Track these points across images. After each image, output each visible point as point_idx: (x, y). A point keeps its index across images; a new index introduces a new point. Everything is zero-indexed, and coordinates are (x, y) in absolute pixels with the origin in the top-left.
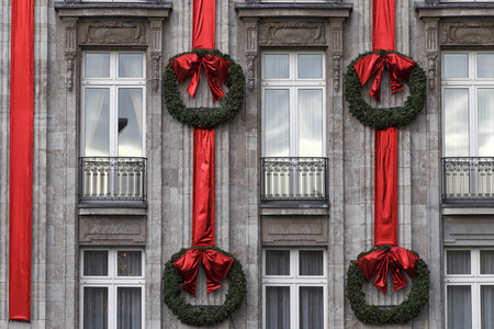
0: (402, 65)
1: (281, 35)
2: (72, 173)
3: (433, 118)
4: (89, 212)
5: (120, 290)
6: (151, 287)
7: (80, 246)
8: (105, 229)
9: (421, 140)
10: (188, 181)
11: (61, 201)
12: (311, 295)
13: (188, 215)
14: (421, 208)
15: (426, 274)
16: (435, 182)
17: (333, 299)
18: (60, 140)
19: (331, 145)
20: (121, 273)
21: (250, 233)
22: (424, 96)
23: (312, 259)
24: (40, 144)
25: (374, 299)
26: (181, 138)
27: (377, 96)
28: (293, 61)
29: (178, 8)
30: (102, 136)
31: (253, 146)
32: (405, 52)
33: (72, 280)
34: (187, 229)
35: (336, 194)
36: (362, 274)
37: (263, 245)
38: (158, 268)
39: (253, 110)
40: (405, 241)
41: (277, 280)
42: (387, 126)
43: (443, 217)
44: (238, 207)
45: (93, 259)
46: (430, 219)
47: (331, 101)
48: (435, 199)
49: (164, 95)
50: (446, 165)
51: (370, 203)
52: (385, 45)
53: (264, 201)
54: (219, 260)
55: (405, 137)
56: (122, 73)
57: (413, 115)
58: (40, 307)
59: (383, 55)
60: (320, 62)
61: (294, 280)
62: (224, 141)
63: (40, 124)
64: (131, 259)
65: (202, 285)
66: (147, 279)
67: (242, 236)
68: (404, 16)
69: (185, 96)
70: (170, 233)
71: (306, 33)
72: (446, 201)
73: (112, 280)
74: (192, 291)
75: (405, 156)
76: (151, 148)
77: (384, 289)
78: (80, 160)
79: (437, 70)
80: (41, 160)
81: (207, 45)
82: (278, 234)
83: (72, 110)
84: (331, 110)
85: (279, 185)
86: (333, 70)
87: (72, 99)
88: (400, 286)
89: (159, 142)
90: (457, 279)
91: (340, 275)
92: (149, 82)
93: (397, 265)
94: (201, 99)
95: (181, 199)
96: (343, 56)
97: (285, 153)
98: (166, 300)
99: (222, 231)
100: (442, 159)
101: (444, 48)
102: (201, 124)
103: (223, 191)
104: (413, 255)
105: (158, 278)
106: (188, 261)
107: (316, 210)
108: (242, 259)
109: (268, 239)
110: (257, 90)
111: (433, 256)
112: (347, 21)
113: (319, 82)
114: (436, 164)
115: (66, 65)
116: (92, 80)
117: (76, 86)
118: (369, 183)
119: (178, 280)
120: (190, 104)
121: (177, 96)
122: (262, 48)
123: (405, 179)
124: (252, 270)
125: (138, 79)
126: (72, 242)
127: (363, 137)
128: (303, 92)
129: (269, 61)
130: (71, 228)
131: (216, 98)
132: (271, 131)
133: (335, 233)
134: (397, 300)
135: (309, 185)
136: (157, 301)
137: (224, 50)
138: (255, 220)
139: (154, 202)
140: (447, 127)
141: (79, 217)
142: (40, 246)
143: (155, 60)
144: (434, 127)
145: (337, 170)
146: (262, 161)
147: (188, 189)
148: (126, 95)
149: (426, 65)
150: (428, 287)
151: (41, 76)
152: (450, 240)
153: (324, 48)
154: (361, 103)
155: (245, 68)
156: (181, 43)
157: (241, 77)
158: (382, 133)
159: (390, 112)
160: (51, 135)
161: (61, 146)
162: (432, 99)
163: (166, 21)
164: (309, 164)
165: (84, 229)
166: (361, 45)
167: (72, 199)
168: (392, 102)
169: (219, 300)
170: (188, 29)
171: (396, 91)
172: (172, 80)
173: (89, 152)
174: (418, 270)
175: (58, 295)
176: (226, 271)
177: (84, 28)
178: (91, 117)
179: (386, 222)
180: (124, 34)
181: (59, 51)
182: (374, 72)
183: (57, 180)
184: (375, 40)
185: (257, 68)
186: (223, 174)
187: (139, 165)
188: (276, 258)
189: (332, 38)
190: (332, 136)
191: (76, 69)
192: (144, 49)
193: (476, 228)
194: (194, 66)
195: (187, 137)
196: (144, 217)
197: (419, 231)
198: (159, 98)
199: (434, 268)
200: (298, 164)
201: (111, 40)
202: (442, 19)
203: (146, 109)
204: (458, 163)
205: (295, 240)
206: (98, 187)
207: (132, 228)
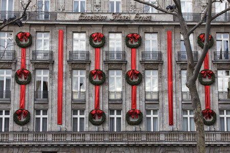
0: (137, 73)
1: (113, 67)
2: (70, 94)
3: (143, 83)
4: (74, 102)
5: (80, 118)
6: (86, 118)
7: (72, 109)
8: (77, 106)
9: (141, 88)
10: (94, 96)
11: (68, 100)
12: (119, 119)
13: (94, 103)
14: (141, 101)
15: (142, 115)
16: (144, 96)
17: (123, 120)
18: (68, 88)
19: (123, 89)
20: (80, 114)
21: (106, 107)
22: (141, 79)
23: (119, 112)
24: (64, 88)
25: (132, 120)
26: (93, 87)
27: (132, 79)
28: (115, 72)
29: (92, 61)
30: (76, 87)
31: (107, 89)
32: (138, 70)
33: (70, 116)
34: (94, 106)
35: (124, 99)
36: (129, 115)
37: (109, 109)
38: (88, 114)
39: (107, 82)
40: (138, 108)
41: (112, 116)
42: (134, 85)
43: (145, 103)
44: (104, 101)
45: (75, 112)
46: (143, 104)
47: (123, 80)
48: (144, 100)
49: (89, 79)
50: (146, 93)
51: (131, 101)
52: (134, 69)
53: (109, 100)
54: (100, 112)
55: (138, 87)
56: (81, 74)
57: (139, 83)
58: (64, 122)
59: (133, 70)
60: (121, 72)
61: (115, 116)
62: (101, 88)
63: (64, 84)
64: (82, 112)
65: (97, 117)
66: (86, 116)
67: (105, 107)
68: (138, 63)
69: (93, 79)
70: (90, 106)
71: (118, 66)
72: (146, 100)
73: (79, 116)
74: (95, 118)
75: (138, 91)
76: (87, 89)
77: (133, 118)
78: (72, 92)
79: (144, 74)
80: (64, 92)
81: (98, 69)
82: (112, 107)
83: (71, 82)
84: (123, 81)
85: (112, 97)
86: (123, 74)
87: (71, 79)
88: (137, 117)
89: (88, 88)
90: (148, 116)
91: (125, 115)
92: (86, 76)
93: (136, 113)
94: (97, 80)
95: (92, 100)
96: (125, 71)
97: (114, 90)
98: (89, 120)
99: (101, 106)
100: (145, 92)
101: (146, 69)
102: (96, 84)
103: (101, 98)
104: (139, 111)
105: (88, 116)
106: (94, 112)
107: (120, 102)
108: (105, 112)
109: (110, 108)
110: (108, 78)
111: (143, 111)
112: (126, 64)
113: (120, 76)
114: (144, 93)
115: (69, 73)
116: (75, 76)
117: (71, 77)
118: (131, 96)
119: (92, 116)
120: (94, 81)
121: (92, 79)
122: (109, 69)
123: (138, 96)
124: (107, 114)
125: (84, 76)
126: (70, 108)
127: (129, 87)
128: (117, 78)
129: (111, 72)
130: (70, 105)
131: (100, 79)
132: (111, 86)
133: (124, 106)
134: (136, 120)
135: (119, 97)
136: (88, 120)
137: (101, 70)
138: (107, 104)
139: (87, 100)
140: (146, 85)
141: (72, 103)
142: (64, 109)
143: (88, 71)
144: (144, 85)
145: (124, 94)
146: (109, 92)
147: (94, 98)
148: (81, 78)
149: (142, 73)
150: (142, 117)
151: (64, 75)
152: (147, 108)
153: (121, 69)
154: (129, 80)
155: (106, 73)
156: (93, 68)
157: (105, 75)
158: (133, 87)
159: (135, 82)
160: (66, 87)
161: (68, 89)
162: (143, 80)
163: (90, 64)
164: (118, 93)
165: (73, 106)
166: (129, 69)
167: (70, 100)
168: (135, 80)
169: (100, 120)
170: (94, 65)
171: (136, 78)
172: (91, 76)
173: (74, 90)
174: (140, 114)
175: (67, 119)
176: (102, 114)
177: (73, 65)
178: (74, 84)
179: (134, 104)
180: (81, 66)
181: (68, 70)
182: (132, 74)
183: (67, 96)
184: (132, 68)
185: (108, 73)
186: (101, 94)
187: (84, 93)
188: (112, 112)
189: (123, 67)
190: (123, 87)
191: (71, 73)
192: (85, 69)
193: (152, 106)
194: (95, 73)
195: (94, 87)
196: (85, 103)
197: (140, 106)
198: (88, 79)
199: (144, 114)
200: (116, 93)
201: (78, 68)
202: (145, 64)
203: (86, 81)
204: (148, 92)
205: (116, 108)
206: (76, 97)
207: (83, 105)
